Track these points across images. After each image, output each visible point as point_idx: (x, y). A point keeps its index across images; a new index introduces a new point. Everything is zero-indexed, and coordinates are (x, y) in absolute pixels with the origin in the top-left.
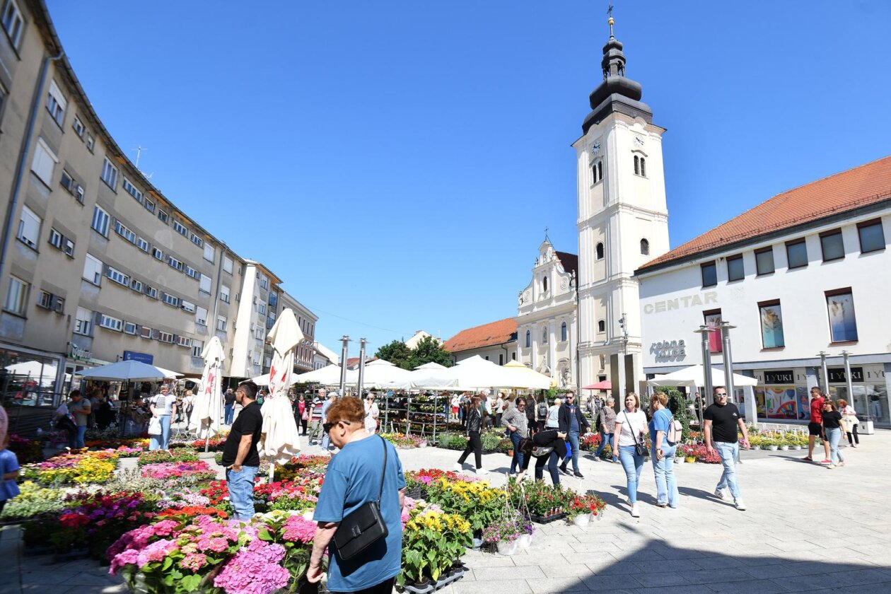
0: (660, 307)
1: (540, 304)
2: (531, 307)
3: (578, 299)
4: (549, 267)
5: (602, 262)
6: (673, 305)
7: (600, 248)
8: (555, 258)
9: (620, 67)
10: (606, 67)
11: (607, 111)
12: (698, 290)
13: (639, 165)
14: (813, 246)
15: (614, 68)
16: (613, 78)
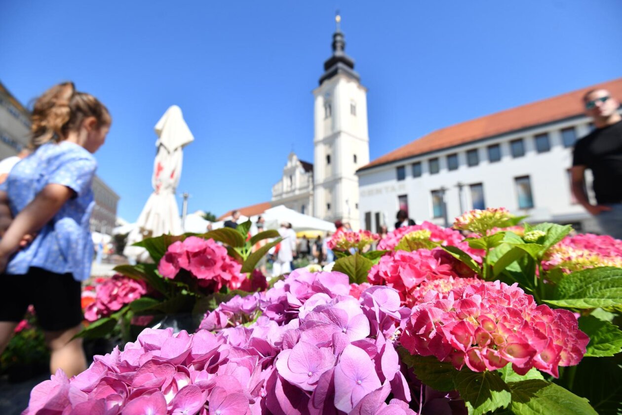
0: (370, 193)
1: (287, 193)
2: (281, 195)
3: (314, 189)
4: (293, 169)
5: (330, 167)
6: (379, 191)
7: (328, 158)
8: (298, 163)
9: (343, 48)
10: (334, 47)
11: (335, 73)
12: (394, 183)
13: (353, 109)
14: (462, 158)
15: (339, 48)
16: (339, 53)
